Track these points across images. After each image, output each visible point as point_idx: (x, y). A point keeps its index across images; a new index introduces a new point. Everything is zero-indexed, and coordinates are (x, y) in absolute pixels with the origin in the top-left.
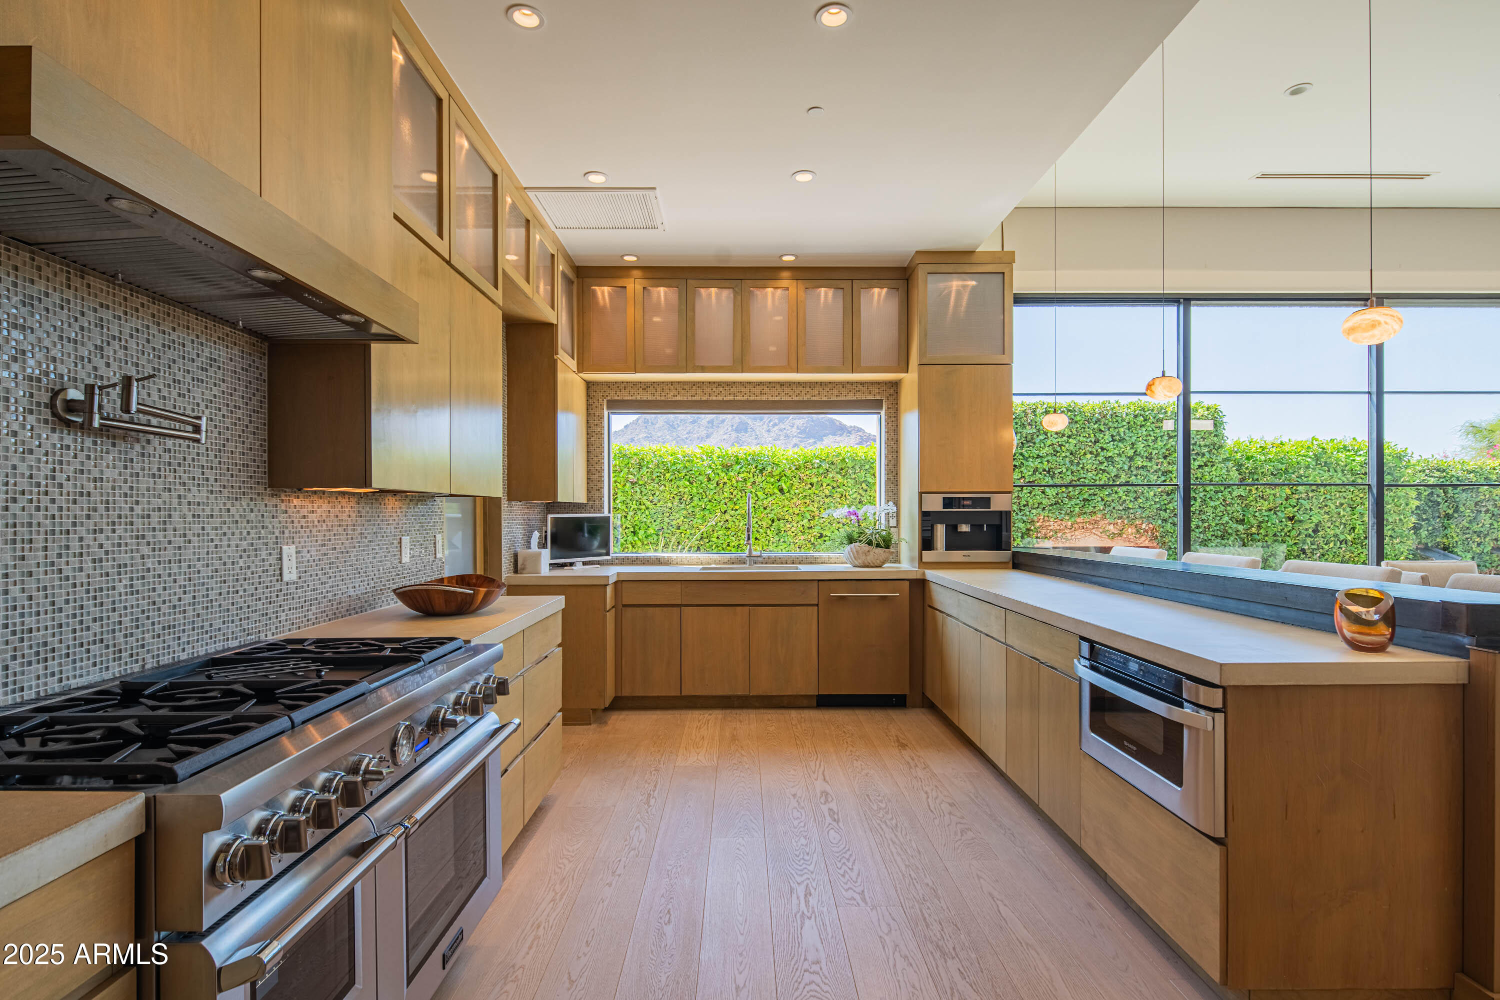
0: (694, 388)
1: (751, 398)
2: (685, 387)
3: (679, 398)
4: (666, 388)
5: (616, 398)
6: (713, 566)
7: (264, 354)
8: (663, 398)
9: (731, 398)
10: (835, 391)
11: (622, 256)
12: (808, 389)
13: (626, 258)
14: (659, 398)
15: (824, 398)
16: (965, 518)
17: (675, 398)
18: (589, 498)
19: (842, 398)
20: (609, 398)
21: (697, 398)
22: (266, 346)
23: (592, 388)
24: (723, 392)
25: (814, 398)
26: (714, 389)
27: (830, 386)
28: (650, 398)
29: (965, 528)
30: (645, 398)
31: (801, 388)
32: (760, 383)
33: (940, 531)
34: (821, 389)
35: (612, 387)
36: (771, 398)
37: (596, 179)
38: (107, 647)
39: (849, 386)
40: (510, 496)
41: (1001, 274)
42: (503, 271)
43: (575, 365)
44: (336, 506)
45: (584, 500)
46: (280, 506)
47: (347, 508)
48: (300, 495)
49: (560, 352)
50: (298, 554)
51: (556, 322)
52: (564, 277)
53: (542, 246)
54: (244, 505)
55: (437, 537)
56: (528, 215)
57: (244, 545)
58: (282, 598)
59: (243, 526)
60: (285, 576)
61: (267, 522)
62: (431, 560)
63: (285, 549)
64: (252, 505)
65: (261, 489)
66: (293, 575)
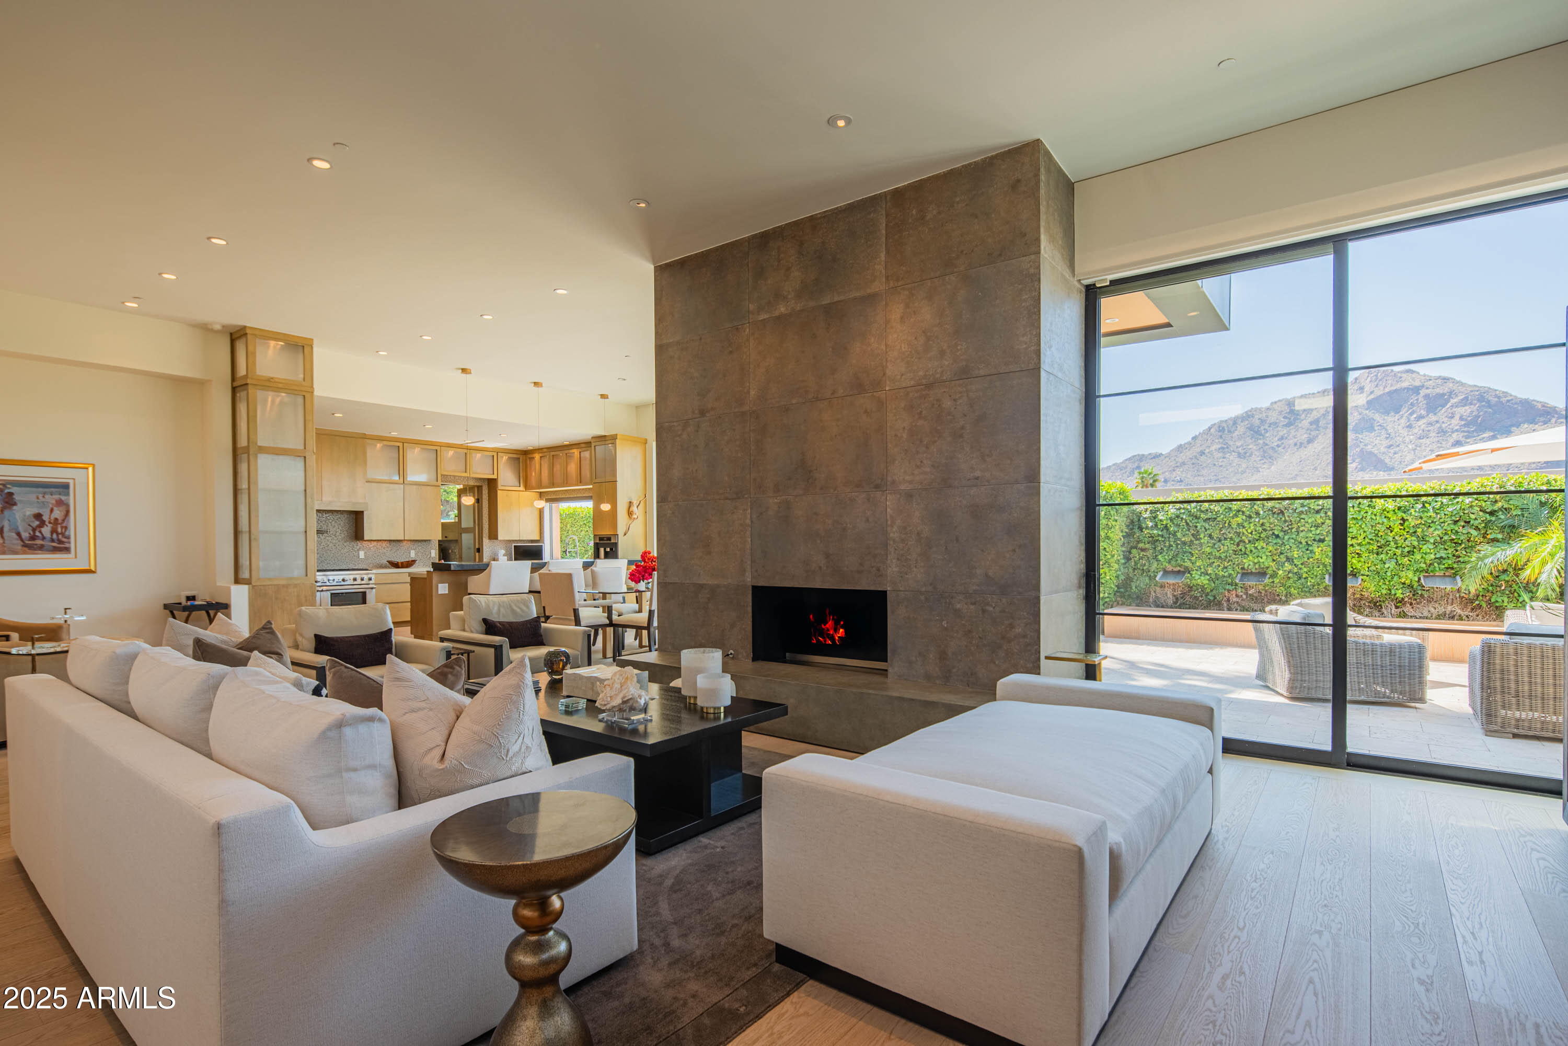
5: (547, 498)
7: (355, 517)
10: (584, 493)
15: (581, 495)
18: (540, 538)
19: (586, 495)
22: (355, 515)
27: (584, 490)
33: (602, 550)
39: (587, 491)
40: (490, 538)
41: (614, 444)
42: (442, 475)
43: (522, 488)
44: (380, 543)
45: (538, 538)
46: (360, 544)
47: (384, 544)
48: (365, 541)
49: (500, 487)
50: (365, 553)
51: (496, 478)
52: (510, 459)
53: (483, 455)
54: (348, 543)
55: (431, 551)
56: (465, 451)
57: (348, 550)
58: (360, 561)
59: (347, 547)
60: (360, 557)
61: (355, 547)
62: (428, 557)
63: (360, 552)
64: (350, 543)
65: (353, 540)
66: (363, 557)
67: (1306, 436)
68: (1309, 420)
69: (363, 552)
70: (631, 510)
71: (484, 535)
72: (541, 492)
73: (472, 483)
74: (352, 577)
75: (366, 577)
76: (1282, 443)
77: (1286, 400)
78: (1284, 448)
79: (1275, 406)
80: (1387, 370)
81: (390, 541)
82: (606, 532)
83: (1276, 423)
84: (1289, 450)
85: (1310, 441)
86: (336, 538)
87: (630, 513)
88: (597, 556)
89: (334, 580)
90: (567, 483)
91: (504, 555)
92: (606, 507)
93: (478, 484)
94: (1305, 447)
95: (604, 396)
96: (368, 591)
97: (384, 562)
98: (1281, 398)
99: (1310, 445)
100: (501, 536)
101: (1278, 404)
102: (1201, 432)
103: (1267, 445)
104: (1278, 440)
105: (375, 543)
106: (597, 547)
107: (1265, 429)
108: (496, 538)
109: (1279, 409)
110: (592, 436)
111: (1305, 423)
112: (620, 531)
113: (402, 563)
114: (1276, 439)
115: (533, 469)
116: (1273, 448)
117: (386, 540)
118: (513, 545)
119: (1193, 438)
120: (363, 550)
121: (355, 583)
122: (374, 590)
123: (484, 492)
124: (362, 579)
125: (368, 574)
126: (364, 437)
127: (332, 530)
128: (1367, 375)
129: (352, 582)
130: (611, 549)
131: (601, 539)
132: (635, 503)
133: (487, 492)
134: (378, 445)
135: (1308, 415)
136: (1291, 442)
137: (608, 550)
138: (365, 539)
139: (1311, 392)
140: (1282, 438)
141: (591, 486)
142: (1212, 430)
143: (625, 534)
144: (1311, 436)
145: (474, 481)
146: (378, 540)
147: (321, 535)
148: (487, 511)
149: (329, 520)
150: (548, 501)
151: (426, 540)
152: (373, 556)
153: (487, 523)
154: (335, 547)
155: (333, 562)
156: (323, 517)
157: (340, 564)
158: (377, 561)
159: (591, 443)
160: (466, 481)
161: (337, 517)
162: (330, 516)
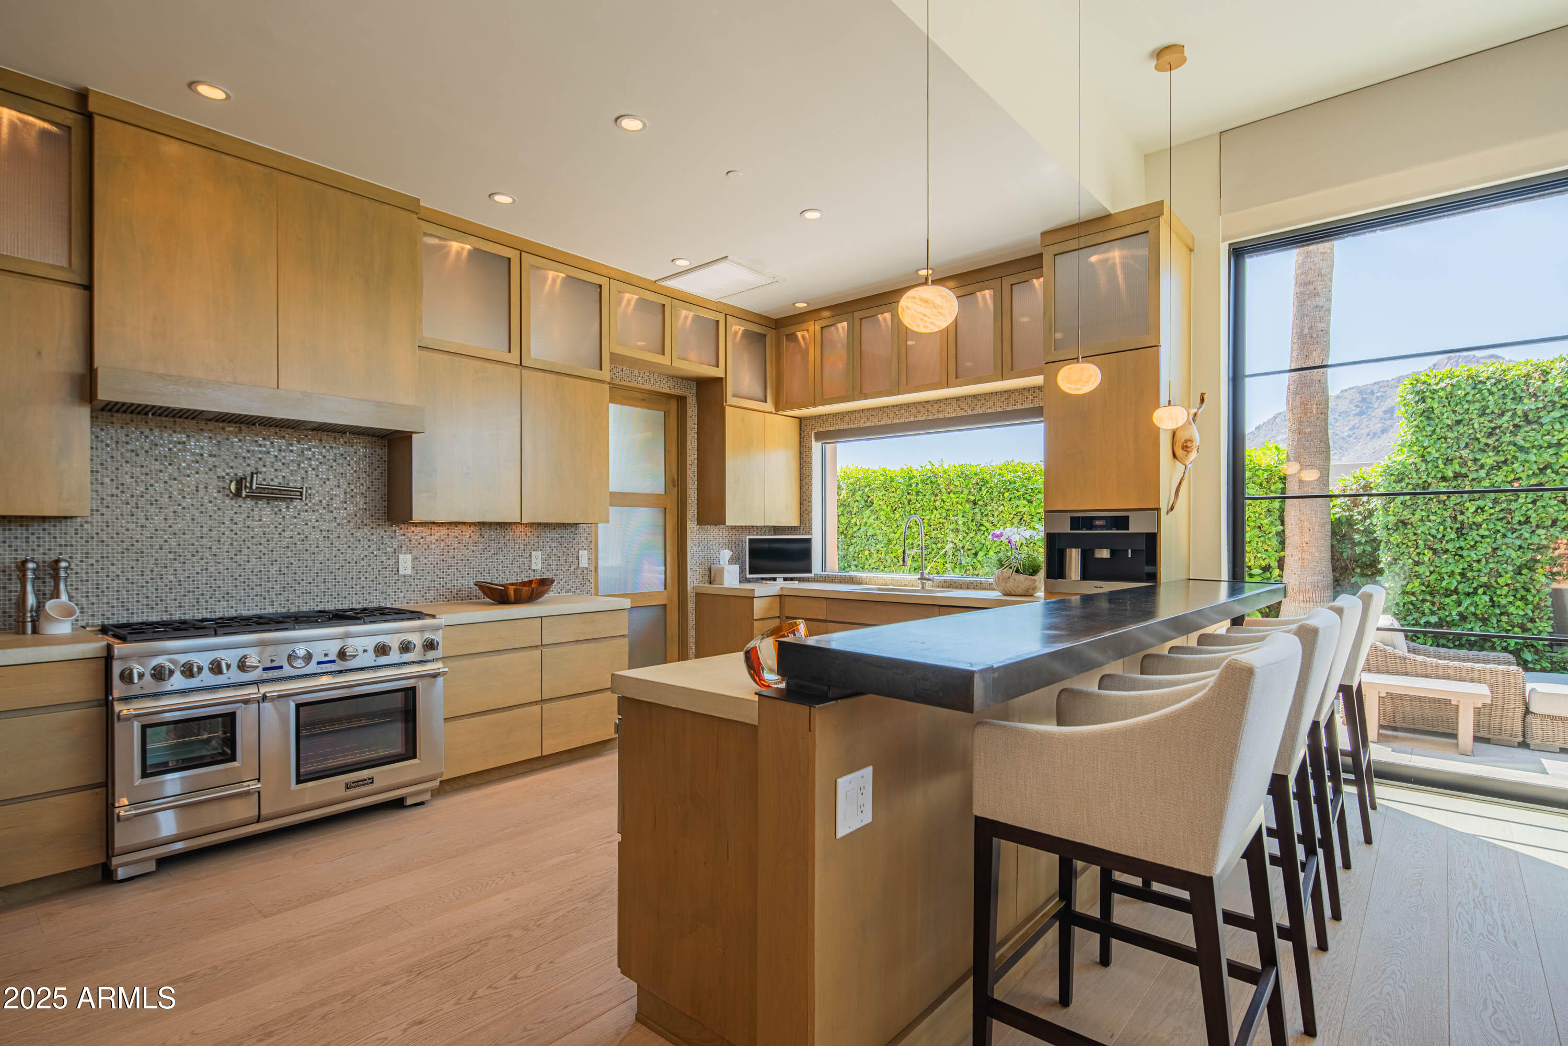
0: (881, 413)
1: (930, 417)
2: (873, 413)
3: (868, 424)
4: (858, 416)
5: (821, 430)
6: (891, 587)
7: (385, 446)
8: (856, 426)
9: (911, 419)
10: (1011, 400)
11: (794, 304)
12: (983, 401)
13: (797, 305)
14: (852, 426)
15: (1000, 410)
16: (1102, 541)
17: (865, 425)
18: (801, 522)
19: (1019, 407)
20: (816, 431)
21: (882, 423)
22: (385, 442)
23: (804, 422)
24: (905, 414)
25: (989, 411)
26: (897, 412)
27: (1006, 395)
28: (846, 427)
29: (1105, 554)
30: (842, 427)
31: (976, 402)
32: (937, 401)
33: (1074, 557)
34: (996, 400)
35: (818, 420)
36: (947, 416)
37: (683, 263)
38: (265, 598)
39: (1026, 394)
40: (701, 522)
42: (612, 355)
43: (769, 406)
44: (456, 531)
45: (795, 523)
46: (399, 532)
47: (468, 532)
48: (415, 525)
49: (731, 400)
50: (416, 560)
51: (723, 376)
52: (747, 334)
53: (697, 318)
54: (366, 531)
55: (581, 552)
56: (662, 301)
57: (366, 553)
58: (399, 584)
59: (365, 542)
60: (402, 572)
61: (386, 540)
62: (572, 568)
63: (401, 556)
64: (373, 531)
65: (381, 522)
66: (409, 572)
67: (1379, 425)
68: (1383, 409)
69: (409, 557)
71: (689, 515)
72: (801, 420)
73: (665, 387)
74: (371, 643)
75: (416, 639)
76: (1354, 433)
77: (1357, 387)
78: (1355, 439)
79: (1346, 394)
80: (1469, 356)
81: (482, 525)
83: (1347, 412)
84: (1362, 440)
85: (1384, 431)
86: (329, 517)
88: (1056, 570)
89: (308, 657)
90: (907, 383)
91: (731, 561)
93: (678, 390)
94: (1379, 437)
96: (421, 686)
97: (468, 583)
98: (1352, 386)
99: (1385, 434)
100: (728, 517)
101: (1348, 392)
102: (1266, 421)
103: (1337, 435)
104: (1350, 429)
105: (444, 531)
106: (1055, 545)
107: (1334, 419)
108: (721, 521)
109: (1350, 397)
111: (1379, 412)
112: (1163, 500)
114: (1347, 428)
115: (791, 361)
116: (1343, 438)
117: (470, 524)
118: (750, 537)
119: (1256, 428)
120: (409, 550)
121: (383, 660)
122: (440, 680)
123: (689, 413)
124: (405, 648)
125: (422, 630)
127: (318, 491)
128: (1446, 361)
129: (369, 659)
130: (1121, 554)
131: (1080, 522)
133: (695, 412)
135: (1382, 403)
136: (1364, 431)
138: (416, 518)
139: (1385, 380)
140: (1353, 428)
142: (1277, 420)
144: (1385, 426)
145: (669, 383)
146: (450, 523)
147: (283, 505)
148: (696, 457)
149: (310, 459)
150: (820, 436)
151: (569, 524)
152: (438, 572)
153: (695, 486)
154: (328, 544)
155: (322, 587)
156: (292, 451)
157: (343, 594)
158: (449, 586)
159: (1040, 256)
160: (652, 379)
161: (336, 451)
162: (314, 446)
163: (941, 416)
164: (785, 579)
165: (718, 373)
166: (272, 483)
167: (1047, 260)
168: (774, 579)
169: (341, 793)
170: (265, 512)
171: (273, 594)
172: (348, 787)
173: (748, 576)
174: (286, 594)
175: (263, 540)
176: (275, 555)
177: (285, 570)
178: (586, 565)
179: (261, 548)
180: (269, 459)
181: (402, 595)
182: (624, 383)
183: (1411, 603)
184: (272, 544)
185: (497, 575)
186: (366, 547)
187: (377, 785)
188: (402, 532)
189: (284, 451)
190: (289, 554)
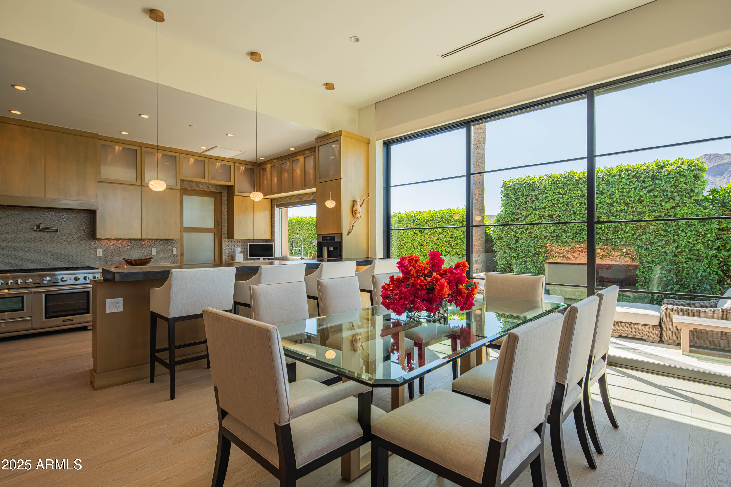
11: (259, 158)
13: (261, 159)
18: (272, 238)
20: (276, 204)
33: (325, 250)
35: (276, 200)
40: (228, 238)
41: (338, 141)
42: (181, 180)
44: (121, 241)
45: (269, 238)
48: (104, 240)
49: (236, 193)
50: (104, 251)
51: (233, 185)
52: (246, 169)
53: (222, 164)
54: (84, 242)
55: (173, 249)
56: (204, 159)
57: (84, 249)
58: (97, 259)
59: (84, 245)
60: (98, 255)
61: (93, 245)
62: (170, 254)
63: (98, 250)
64: (87, 242)
65: (90, 239)
66: (101, 255)
69: (101, 250)
70: (354, 208)
71: (223, 235)
72: (272, 200)
73: (212, 189)
81: (131, 240)
82: (330, 231)
86: (70, 237)
87: (354, 212)
88: (320, 255)
90: (293, 188)
91: (240, 252)
92: (330, 204)
93: (218, 191)
95: (329, 86)
100: (237, 236)
105: (115, 242)
106: (320, 246)
108: (233, 238)
110: (316, 136)
112: (344, 231)
113: (135, 261)
115: (265, 177)
117: (126, 239)
118: (249, 243)
120: (101, 248)
121: (77, 282)
123: (223, 197)
124: (85, 279)
125: (93, 273)
126: (96, 137)
127: (66, 229)
129: (73, 282)
130: (335, 249)
131: (324, 238)
132: (359, 201)
133: (226, 198)
134: (117, 147)
137: (331, 249)
138: (98, 237)
141: (314, 190)
143: (349, 233)
145: (214, 188)
146: (118, 239)
147: (53, 234)
148: (227, 214)
149: (63, 219)
150: (278, 206)
151: (168, 239)
152: (113, 255)
153: (226, 225)
154: (70, 246)
155: (68, 260)
156: (56, 216)
157: (76, 262)
158: (117, 260)
159: (315, 147)
160: (206, 187)
161: (73, 216)
162: (65, 214)
163: (308, 199)
164: (264, 259)
165: (231, 184)
166: (49, 227)
167: (317, 148)
168: (259, 259)
169: (62, 323)
170: (47, 236)
171: (49, 262)
172: (64, 321)
173: (249, 258)
174: (54, 262)
175: (46, 245)
176: (50, 250)
177: (54, 254)
178: (176, 253)
179: (45, 247)
180: (49, 219)
181: (98, 263)
182: (193, 189)
183: (503, 268)
184: (49, 246)
185: (137, 257)
186: (84, 247)
187: (74, 322)
188: (98, 242)
189: (54, 216)
190: (55, 249)
